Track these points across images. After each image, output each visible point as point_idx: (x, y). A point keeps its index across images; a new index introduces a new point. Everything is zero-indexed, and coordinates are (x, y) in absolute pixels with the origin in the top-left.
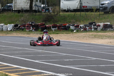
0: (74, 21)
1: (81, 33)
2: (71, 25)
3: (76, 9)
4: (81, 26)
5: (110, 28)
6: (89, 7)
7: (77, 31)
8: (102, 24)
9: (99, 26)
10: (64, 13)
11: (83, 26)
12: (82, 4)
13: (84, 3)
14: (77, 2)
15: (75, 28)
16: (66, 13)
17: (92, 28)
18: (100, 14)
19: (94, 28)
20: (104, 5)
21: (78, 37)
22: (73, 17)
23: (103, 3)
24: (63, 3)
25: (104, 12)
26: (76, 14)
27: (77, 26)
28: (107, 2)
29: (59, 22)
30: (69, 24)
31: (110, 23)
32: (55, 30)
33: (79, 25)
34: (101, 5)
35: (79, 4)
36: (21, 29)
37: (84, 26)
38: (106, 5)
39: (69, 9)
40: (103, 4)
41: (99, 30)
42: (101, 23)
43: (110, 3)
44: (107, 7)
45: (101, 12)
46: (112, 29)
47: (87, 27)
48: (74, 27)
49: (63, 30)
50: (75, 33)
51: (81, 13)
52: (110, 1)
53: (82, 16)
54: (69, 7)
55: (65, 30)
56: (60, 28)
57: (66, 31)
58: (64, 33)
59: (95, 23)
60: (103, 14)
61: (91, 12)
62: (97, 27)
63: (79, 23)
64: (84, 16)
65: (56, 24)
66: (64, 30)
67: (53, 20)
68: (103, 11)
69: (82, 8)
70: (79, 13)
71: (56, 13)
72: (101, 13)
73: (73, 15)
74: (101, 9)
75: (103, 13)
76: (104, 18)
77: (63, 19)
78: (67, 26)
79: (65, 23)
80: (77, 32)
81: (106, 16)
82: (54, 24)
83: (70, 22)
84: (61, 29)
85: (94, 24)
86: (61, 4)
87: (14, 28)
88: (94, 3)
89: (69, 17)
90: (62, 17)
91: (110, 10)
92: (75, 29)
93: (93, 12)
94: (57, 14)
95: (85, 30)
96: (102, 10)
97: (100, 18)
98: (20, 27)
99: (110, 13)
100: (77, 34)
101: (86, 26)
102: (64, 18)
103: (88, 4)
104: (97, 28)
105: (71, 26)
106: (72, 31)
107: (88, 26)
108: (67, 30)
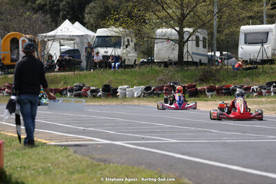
2: (238, 86)
4: (253, 88)
17: (271, 92)
24: (242, 49)
27: (247, 89)
30: (236, 85)
32: (212, 96)
33: (250, 87)
36: (155, 94)
37: (258, 89)
39: (253, 59)
47: (263, 90)
48: (242, 89)
54: (254, 56)
55: (228, 95)
56: (221, 91)
57: (229, 97)
66: (226, 96)
67: (213, 78)
78: (231, 88)
82: (210, 85)
84: (222, 93)
85: (274, 84)
86: (240, 50)
87: (145, 93)
95: (260, 94)
98: (154, 90)
101: (262, 88)
105: (238, 89)
107: (265, 89)
108: (231, 95)
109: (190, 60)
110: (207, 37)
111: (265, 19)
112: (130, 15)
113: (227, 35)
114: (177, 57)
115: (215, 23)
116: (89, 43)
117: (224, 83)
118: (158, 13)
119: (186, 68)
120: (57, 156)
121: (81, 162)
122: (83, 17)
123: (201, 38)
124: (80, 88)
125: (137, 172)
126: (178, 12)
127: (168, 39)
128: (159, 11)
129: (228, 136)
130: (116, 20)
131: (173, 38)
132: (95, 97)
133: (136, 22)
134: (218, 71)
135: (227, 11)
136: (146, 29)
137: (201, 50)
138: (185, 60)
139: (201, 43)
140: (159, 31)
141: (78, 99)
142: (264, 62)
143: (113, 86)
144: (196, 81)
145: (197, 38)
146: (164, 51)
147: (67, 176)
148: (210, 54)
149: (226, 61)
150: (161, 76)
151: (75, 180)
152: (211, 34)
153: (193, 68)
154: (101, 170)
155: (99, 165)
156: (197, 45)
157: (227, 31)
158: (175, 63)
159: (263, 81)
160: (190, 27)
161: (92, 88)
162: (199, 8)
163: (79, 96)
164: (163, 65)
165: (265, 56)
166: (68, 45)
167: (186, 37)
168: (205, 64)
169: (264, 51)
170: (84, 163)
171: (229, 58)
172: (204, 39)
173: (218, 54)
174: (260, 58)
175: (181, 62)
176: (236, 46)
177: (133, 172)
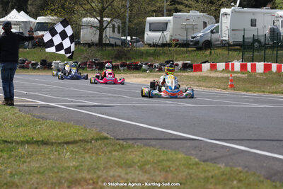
4: (155, 65)
7: (151, 72)
8: (180, 63)
9: (177, 65)
13: (175, 35)
18: (186, 51)
20: (195, 39)
23: (194, 35)
24: (148, 34)
27: (151, 65)
31: (191, 61)
32: (124, 70)
34: (192, 38)
36: (81, 68)
37: (159, 66)
38: (198, 38)
43: (202, 36)
44: (199, 41)
47: (162, 67)
48: (147, 66)
54: (156, 41)
56: (131, 67)
65: (125, 62)
68: (195, 46)
74: (192, 43)
75: (194, 49)
78: (138, 64)
82: (122, 62)
86: (146, 36)
92: (148, 69)
95: (160, 70)
98: (80, 65)
105: (143, 65)
106: (145, 71)
108: (138, 70)
109: (108, 42)
110: (121, 25)
111: (165, 13)
112: (63, 7)
113: (136, 24)
114: (98, 39)
115: (127, 15)
116: (31, 28)
117: (133, 61)
118: (84, 6)
119: (104, 49)
120: (6, 113)
121: (24, 118)
122: (27, 8)
123: (116, 26)
124: (24, 62)
125: (68, 127)
126: (100, 6)
127: (91, 26)
128: (85, 4)
129: (136, 101)
130: (52, 10)
131: (95, 25)
132: (35, 68)
133: (67, 13)
134: (128, 51)
135: (136, 6)
136: (75, 17)
137: (116, 35)
138: (104, 42)
139: (116, 30)
140: (85, 20)
141: (22, 70)
142: (163, 45)
143: (49, 61)
144: (112, 59)
145: (114, 25)
146: (87, 35)
147: (14, 129)
148: (123, 38)
149: (135, 44)
150: (85, 55)
151: (21, 131)
152: (124, 23)
153: (110, 48)
154: (40, 124)
155: (38, 121)
156: (114, 31)
157: (136, 21)
158: (97, 45)
159: (163, 59)
160: (108, 17)
161: (32, 62)
162: (115, 3)
163: (23, 67)
164: (87, 46)
165: (165, 40)
166: (15, 28)
167: (105, 25)
168: (119, 46)
169: (164, 37)
170: (26, 119)
171: (137, 41)
172: (119, 27)
173: (129, 38)
174: (161, 42)
175: (100, 44)
176: (143, 32)
177: (64, 127)
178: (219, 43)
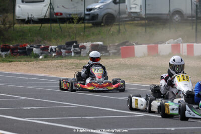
0: (40, 39)
1: (52, 60)
2: (35, 46)
3: (43, 17)
4: (51, 48)
5: (103, 52)
6: (66, 14)
7: (45, 57)
8: (88, 45)
9: (84, 47)
10: (22, 25)
11: (55, 49)
12: (53, 9)
13: (58, 7)
14: (45, 6)
15: (41, 51)
16: (25, 25)
17: (72, 52)
18: (85, 27)
19: (74, 52)
20: (92, 11)
21: (47, 67)
22: (39, 33)
23: (90, 7)
24: (20, 7)
25: (93, 24)
26: (44, 28)
28: (97, 6)
29: (14, 42)
30: (32, 44)
31: (103, 42)
32: (6, 55)
33: (49, 47)
34: (87, 11)
35: (49, 10)
37: (57, 49)
38: (96, 10)
39: (31, 18)
40: (90, 10)
41: (84, 55)
42: (88, 43)
43: (102, 7)
44: (98, 14)
45: (88, 23)
46: (107, 54)
47: (63, 51)
48: (39, 49)
49: (20, 55)
50: (41, 60)
51: (52, 24)
52: (103, 4)
53: (54, 31)
54: (31, 15)
55: (24, 55)
56: (16, 51)
57: (26, 56)
58: (22, 60)
59: (76, 42)
60: (91, 27)
61: (70, 23)
62: (81, 50)
63: (48, 43)
64: (57, 30)
65: (7, 44)
66: (22, 56)
67: (2, 37)
68: (91, 21)
69: (55, 16)
70: (49, 25)
71: (8, 26)
72: (86, 25)
73: (39, 28)
74: (87, 17)
75: (90, 25)
76: (93, 33)
77: (20, 36)
78: (27, 47)
79: (25, 44)
80: (46, 59)
81: (96, 30)
82: (4, 44)
83: (33, 42)
84: (18, 53)
85: (75, 44)
86: (17, 8)
88: (75, 7)
89: (30, 31)
90: (17, 32)
91: (102, 19)
92: (41, 54)
93: (74, 23)
94: (10, 27)
95: (59, 55)
96: (88, 20)
97: (86, 33)
99: (102, 24)
100: (45, 62)
101: (61, 48)
102: (23, 34)
103: (65, 9)
104: (79, 51)
105: (34, 49)
106: (37, 56)
107: (64, 49)
178: (126, 16)
